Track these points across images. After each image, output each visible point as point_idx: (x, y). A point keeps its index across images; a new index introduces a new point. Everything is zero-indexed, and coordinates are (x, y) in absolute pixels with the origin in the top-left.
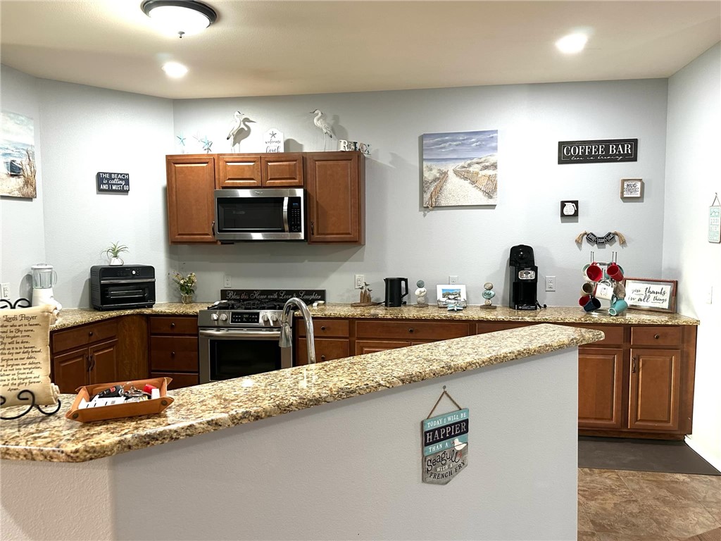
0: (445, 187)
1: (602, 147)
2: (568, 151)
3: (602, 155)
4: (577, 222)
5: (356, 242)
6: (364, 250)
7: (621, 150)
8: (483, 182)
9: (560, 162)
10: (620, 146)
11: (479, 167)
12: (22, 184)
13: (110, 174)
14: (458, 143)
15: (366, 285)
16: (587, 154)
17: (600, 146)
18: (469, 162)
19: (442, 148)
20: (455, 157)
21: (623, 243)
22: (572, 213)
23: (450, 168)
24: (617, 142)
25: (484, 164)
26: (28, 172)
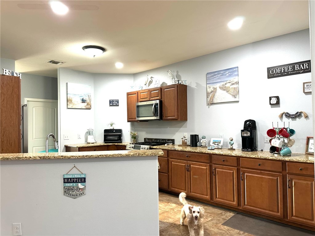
0: (216, 95)
1: (291, 67)
2: (272, 72)
3: (291, 71)
4: (280, 107)
5: (177, 119)
6: (187, 123)
7: (302, 67)
8: (232, 91)
9: (269, 77)
10: (301, 65)
11: (230, 84)
12: (86, 105)
13: (113, 100)
14: (221, 75)
15: (184, 137)
16: (282, 72)
17: (290, 67)
18: (225, 82)
19: (214, 78)
20: (220, 81)
21: (307, 117)
22: (275, 103)
23: (217, 86)
24: (299, 63)
25: (231, 83)
26: (88, 101)
